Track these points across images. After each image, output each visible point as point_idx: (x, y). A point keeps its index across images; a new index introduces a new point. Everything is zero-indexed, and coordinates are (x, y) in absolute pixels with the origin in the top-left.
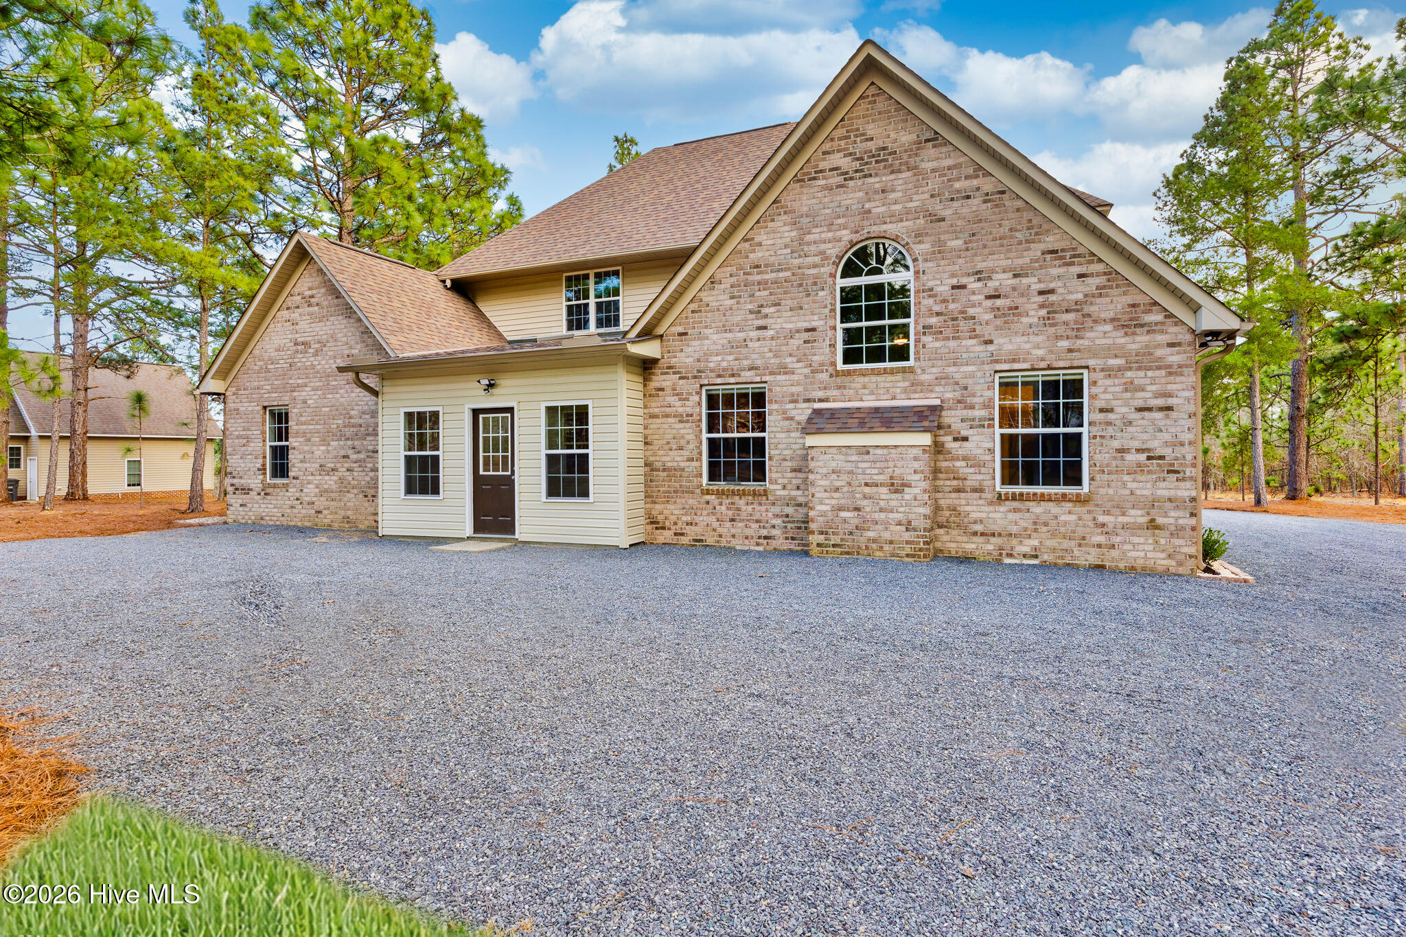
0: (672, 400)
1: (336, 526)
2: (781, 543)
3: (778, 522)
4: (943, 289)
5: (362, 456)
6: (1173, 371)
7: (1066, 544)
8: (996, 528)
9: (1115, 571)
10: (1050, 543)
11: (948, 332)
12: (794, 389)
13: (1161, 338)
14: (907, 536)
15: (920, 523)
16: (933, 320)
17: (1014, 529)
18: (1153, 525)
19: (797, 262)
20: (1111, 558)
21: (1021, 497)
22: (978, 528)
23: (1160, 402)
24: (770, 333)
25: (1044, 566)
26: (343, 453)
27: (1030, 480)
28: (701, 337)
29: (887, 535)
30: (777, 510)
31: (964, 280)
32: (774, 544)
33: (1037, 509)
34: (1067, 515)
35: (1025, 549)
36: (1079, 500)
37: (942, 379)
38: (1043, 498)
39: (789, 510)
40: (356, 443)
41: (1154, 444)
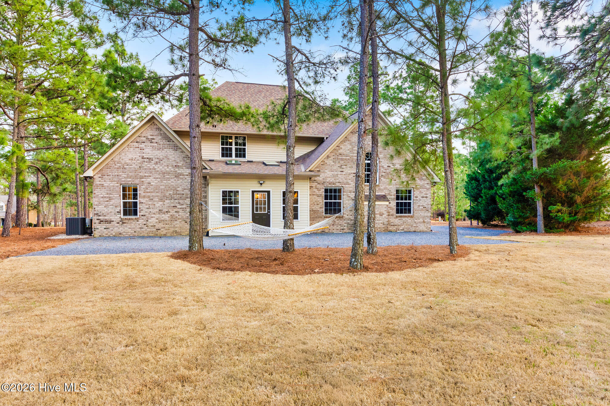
0: (316, 190)
1: (168, 235)
2: (346, 230)
3: (346, 225)
4: (386, 167)
5: (184, 206)
6: (428, 189)
7: (409, 227)
8: (396, 224)
9: (418, 232)
10: (406, 227)
11: (387, 177)
12: (351, 189)
13: (426, 182)
14: (383, 226)
15: (386, 223)
16: (383, 174)
17: (399, 224)
18: (424, 222)
19: (351, 155)
20: (417, 229)
21: (401, 217)
22: (392, 224)
23: (425, 196)
24: (344, 173)
25: (405, 232)
26: (173, 205)
27: (401, 213)
28: (324, 172)
29: (379, 226)
30: (345, 221)
31: (390, 165)
32: (345, 231)
33: (404, 219)
34: (409, 220)
35: (401, 228)
36: (412, 217)
37: (385, 188)
38: (405, 217)
39: (349, 222)
40: (181, 201)
41: (424, 205)
